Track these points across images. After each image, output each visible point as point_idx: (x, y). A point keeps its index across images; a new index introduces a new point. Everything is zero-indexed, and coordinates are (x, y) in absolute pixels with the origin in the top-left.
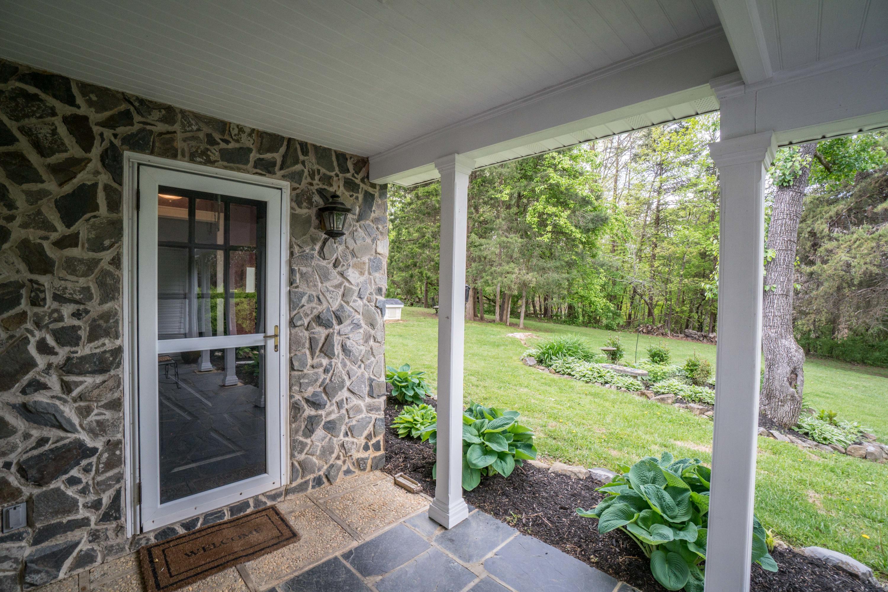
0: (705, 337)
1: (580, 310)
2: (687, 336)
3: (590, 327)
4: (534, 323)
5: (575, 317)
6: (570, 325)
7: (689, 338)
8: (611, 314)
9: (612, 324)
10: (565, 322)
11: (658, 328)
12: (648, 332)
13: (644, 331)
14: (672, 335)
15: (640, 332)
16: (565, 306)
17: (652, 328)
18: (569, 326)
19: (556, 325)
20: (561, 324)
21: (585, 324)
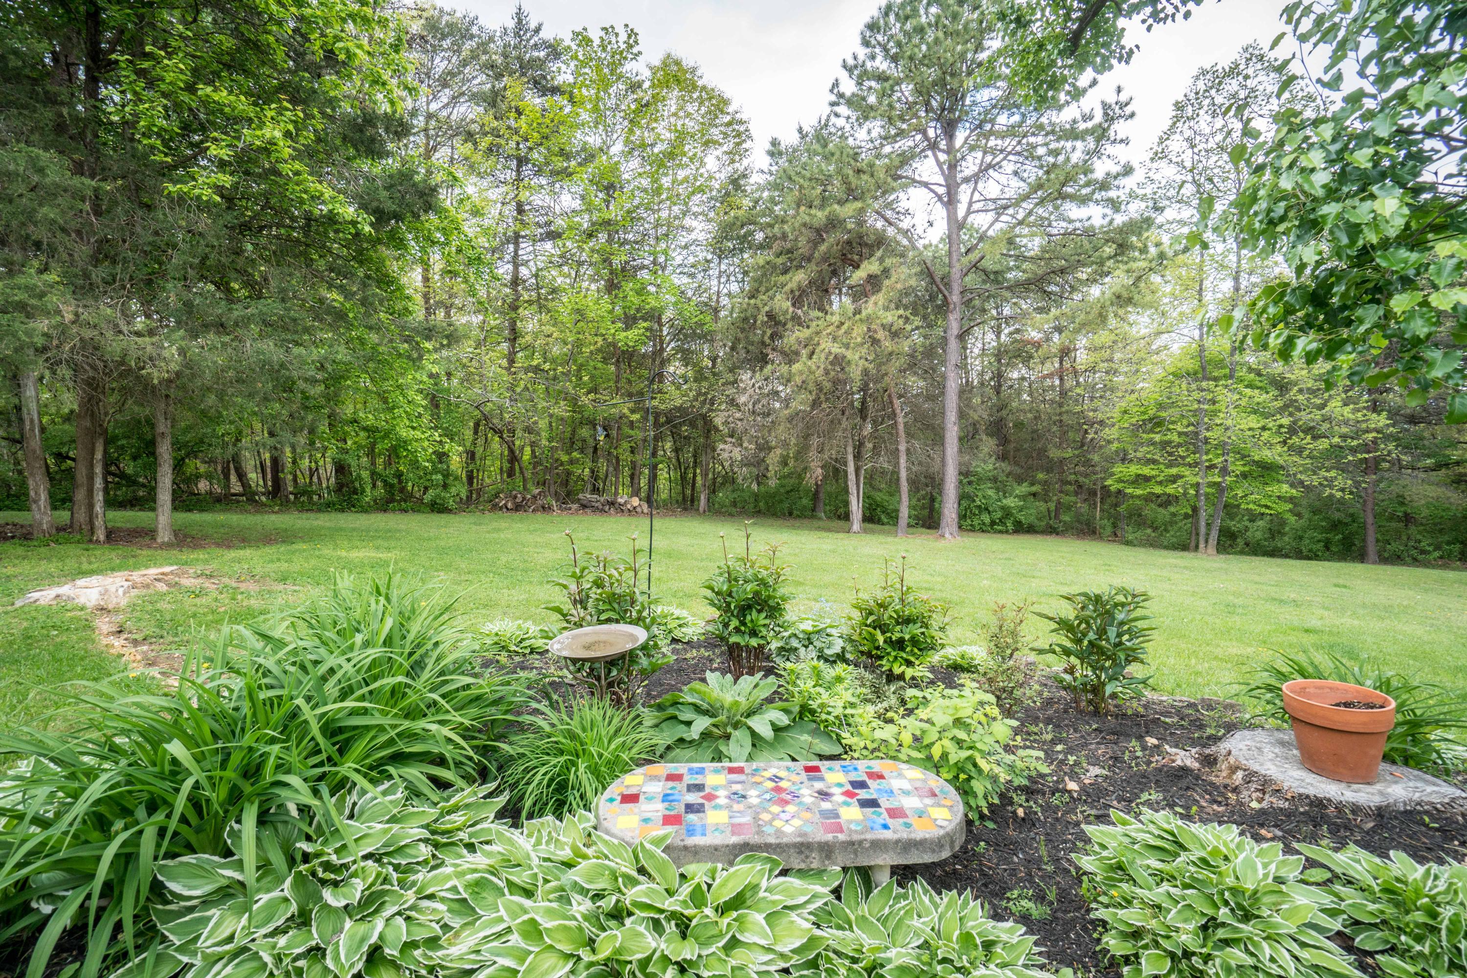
0: (612, 504)
1: (365, 474)
2: (584, 506)
3: (394, 511)
4: (221, 517)
5: (355, 492)
6: (342, 511)
7: (588, 511)
8: (440, 477)
9: (443, 499)
10: (329, 507)
11: (534, 497)
12: (518, 508)
13: (510, 505)
14: (560, 508)
15: (501, 508)
16: (327, 469)
17: (524, 499)
18: (340, 516)
19: (305, 515)
20: (319, 510)
21: (383, 506)
